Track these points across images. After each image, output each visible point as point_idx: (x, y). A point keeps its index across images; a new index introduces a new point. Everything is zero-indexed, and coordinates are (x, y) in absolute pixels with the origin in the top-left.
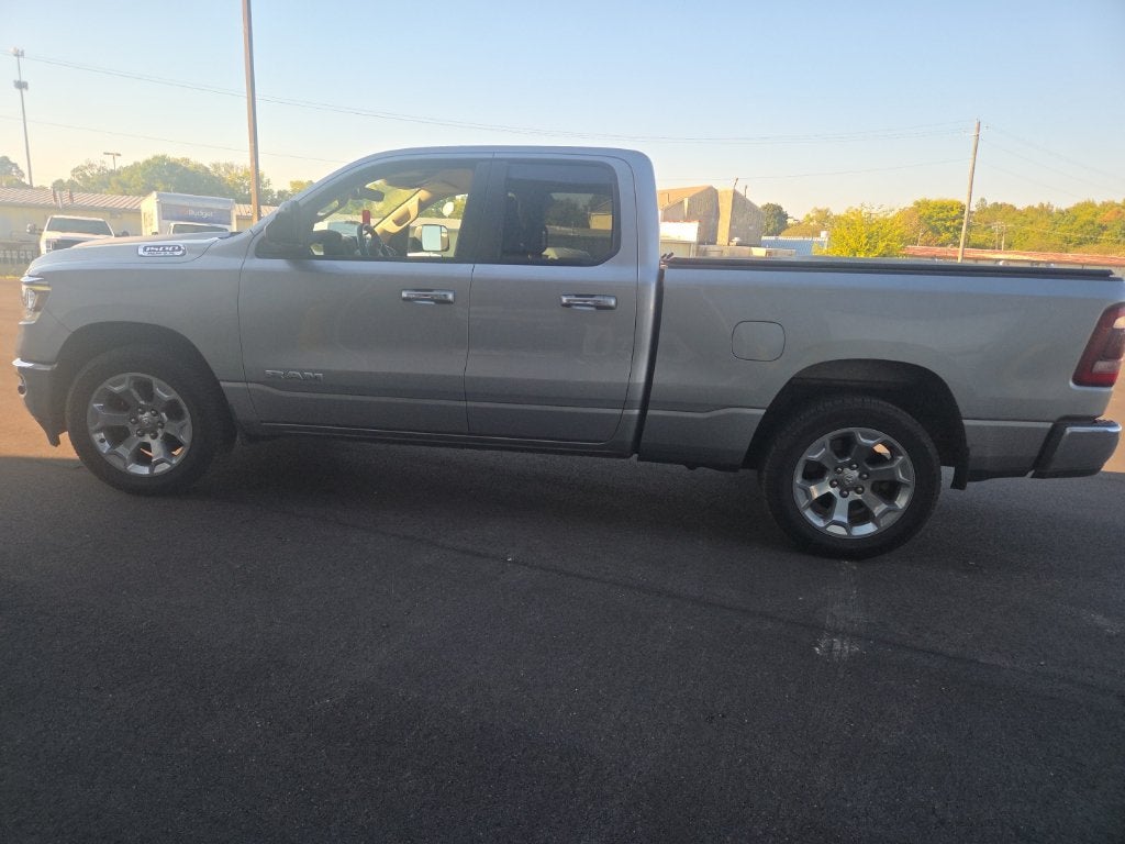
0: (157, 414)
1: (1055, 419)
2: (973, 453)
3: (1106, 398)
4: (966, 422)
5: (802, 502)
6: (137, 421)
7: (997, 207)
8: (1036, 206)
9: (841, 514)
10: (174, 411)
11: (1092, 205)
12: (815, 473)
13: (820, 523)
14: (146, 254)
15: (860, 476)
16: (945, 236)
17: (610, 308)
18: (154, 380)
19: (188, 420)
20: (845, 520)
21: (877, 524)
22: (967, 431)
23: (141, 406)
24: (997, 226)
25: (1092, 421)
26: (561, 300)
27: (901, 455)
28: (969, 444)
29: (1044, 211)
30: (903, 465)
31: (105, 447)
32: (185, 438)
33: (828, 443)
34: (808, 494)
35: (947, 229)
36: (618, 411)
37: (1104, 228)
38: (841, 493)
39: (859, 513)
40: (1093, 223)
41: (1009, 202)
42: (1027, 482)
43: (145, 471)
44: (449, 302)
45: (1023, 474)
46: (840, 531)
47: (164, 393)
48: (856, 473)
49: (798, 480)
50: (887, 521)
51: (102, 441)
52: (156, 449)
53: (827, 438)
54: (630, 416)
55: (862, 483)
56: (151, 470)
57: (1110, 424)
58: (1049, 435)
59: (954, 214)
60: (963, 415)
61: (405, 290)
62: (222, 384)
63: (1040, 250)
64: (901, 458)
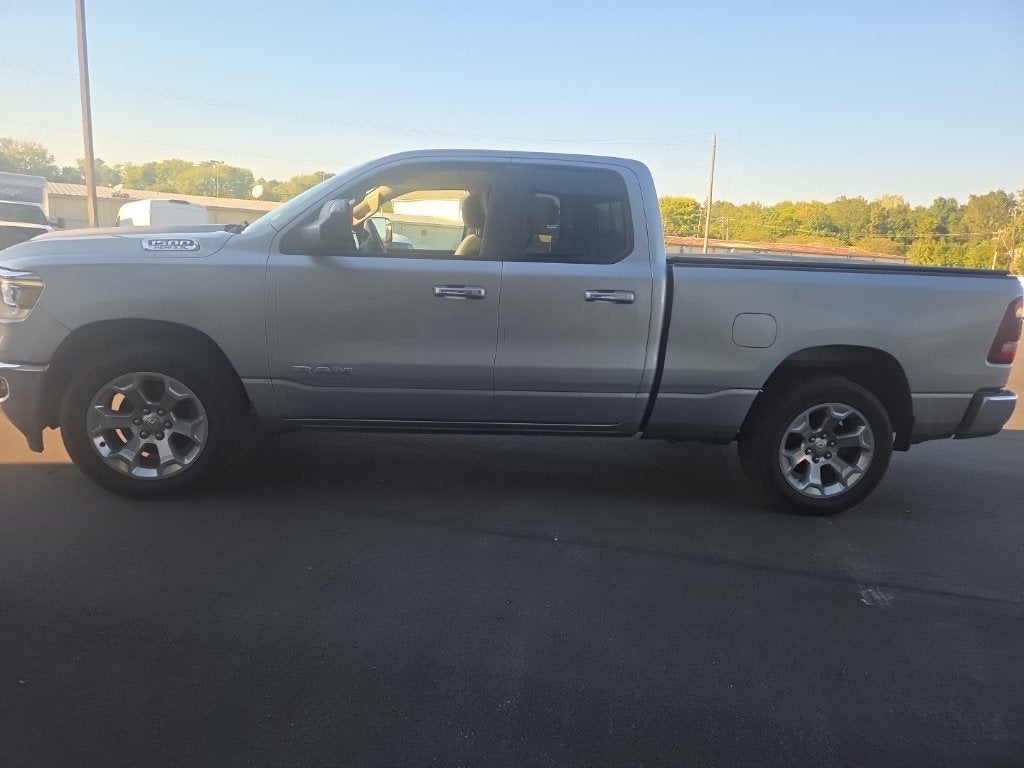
0: (165, 413)
1: (976, 389)
2: (918, 421)
3: (1007, 372)
4: (914, 396)
5: (787, 469)
6: (142, 421)
7: (721, 204)
8: (749, 204)
9: (814, 478)
10: (184, 410)
11: (790, 204)
12: (794, 442)
13: (801, 487)
14: (153, 248)
15: (828, 444)
16: (684, 227)
17: (629, 302)
18: (167, 379)
19: (202, 417)
20: (819, 482)
21: (844, 483)
22: (914, 403)
23: (147, 407)
24: (723, 219)
25: (997, 391)
26: (584, 295)
27: (863, 424)
28: (915, 412)
29: (755, 209)
30: (865, 431)
31: (105, 451)
32: (200, 437)
33: (808, 417)
34: (790, 461)
35: (685, 222)
36: (633, 395)
37: (800, 223)
38: (813, 460)
39: (829, 475)
40: (791, 218)
41: (728, 201)
42: (951, 443)
43: (153, 473)
44: (482, 297)
45: (949, 436)
46: (816, 492)
47: (177, 392)
48: (825, 442)
49: (783, 451)
50: (851, 481)
51: (102, 445)
52: (165, 450)
53: (807, 413)
54: (643, 399)
55: (830, 449)
56: (159, 472)
57: (1009, 393)
58: (971, 404)
59: (690, 209)
60: (912, 390)
61: (438, 286)
62: (244, 381)
63: (754, 241)
64: (863, 428)
